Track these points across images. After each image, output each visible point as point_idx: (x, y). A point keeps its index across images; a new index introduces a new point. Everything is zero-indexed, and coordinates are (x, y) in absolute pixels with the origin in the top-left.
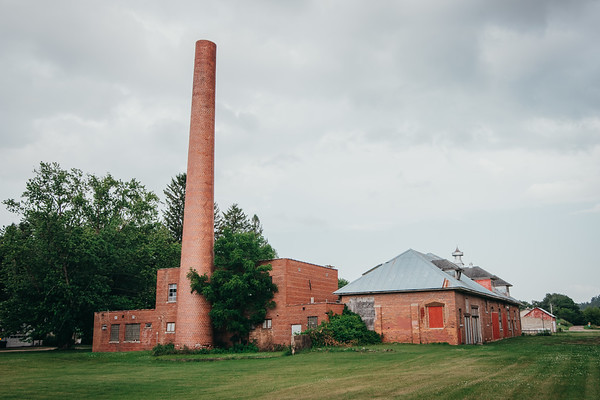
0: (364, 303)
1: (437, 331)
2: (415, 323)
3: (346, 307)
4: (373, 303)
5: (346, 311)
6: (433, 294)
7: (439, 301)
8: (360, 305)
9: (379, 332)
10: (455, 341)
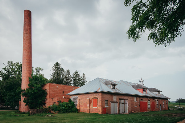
0: (75, 98)
1: (95, 108)
2: (88, 105)
3: (70, 99)
4: (77, 98)
5: (70, 101)
6: (94, 94)
7: (96, 97)
8: (74, 98)
9: (78, 108)
10: (100, 113)
